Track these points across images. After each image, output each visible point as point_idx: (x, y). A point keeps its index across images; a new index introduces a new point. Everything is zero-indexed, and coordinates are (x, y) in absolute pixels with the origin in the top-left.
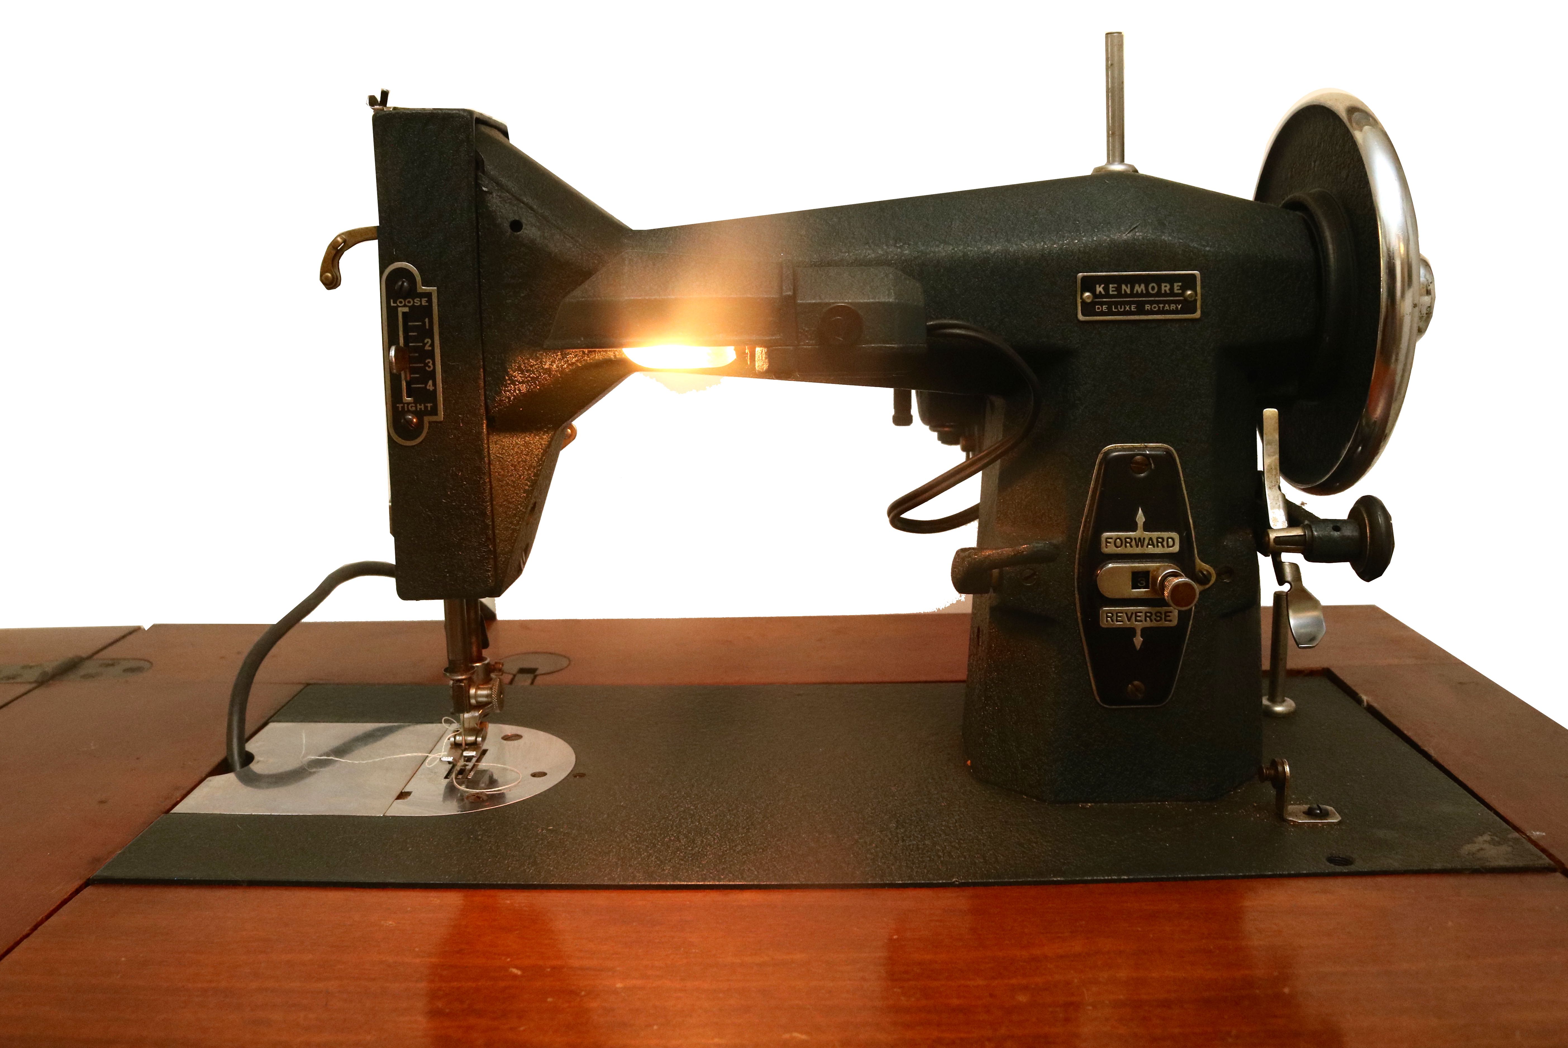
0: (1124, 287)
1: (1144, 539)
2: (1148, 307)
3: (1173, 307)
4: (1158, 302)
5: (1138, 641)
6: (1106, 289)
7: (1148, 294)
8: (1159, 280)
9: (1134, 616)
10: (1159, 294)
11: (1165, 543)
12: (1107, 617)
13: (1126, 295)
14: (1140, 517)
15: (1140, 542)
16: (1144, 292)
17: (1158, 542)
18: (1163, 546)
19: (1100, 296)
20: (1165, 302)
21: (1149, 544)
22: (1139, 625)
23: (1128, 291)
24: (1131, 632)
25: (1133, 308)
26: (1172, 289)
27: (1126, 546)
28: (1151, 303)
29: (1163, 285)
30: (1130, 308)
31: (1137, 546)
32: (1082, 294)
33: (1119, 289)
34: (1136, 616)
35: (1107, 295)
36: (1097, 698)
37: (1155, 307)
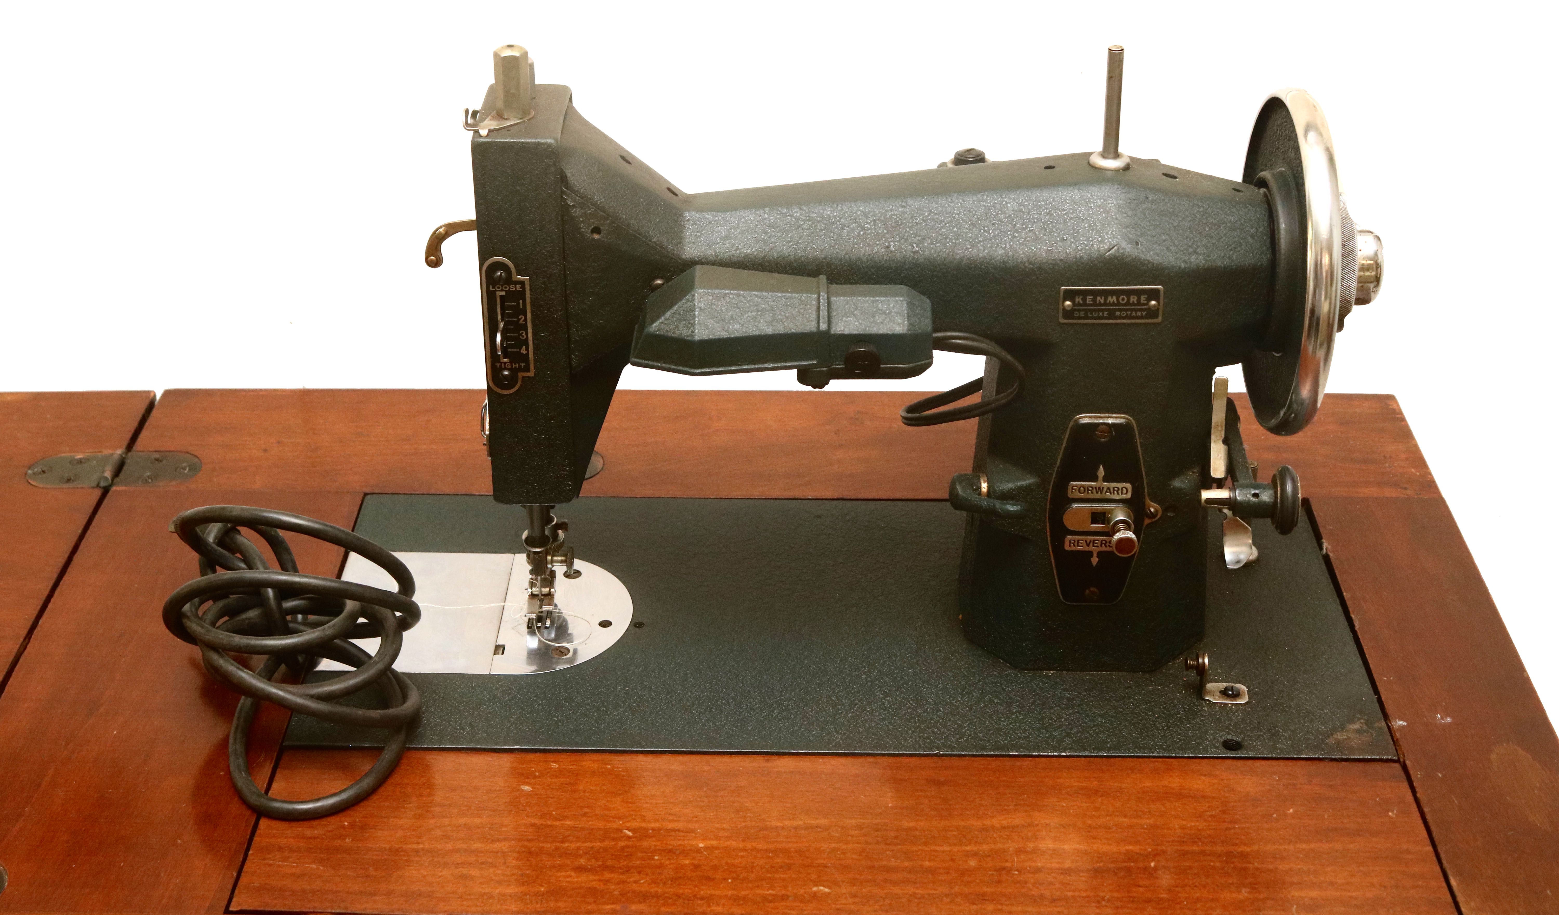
0: (1099, 298)
1: (1103, 487)
2: (1118, 313)
3: (1139, 313)
4: (1126, 310)
5: (1095, 560)
6: (1084, 300)
7: (1118, 304)
8: (1129, 293)
9: (1092, 543)
10: (1128, 303)
11: (1120, 492)
12: (1070, 542)
13: (1100, 304)
14: (1101, 472)
15: (1100, 490)
16: (1116, 302)
17: (1114, 490)
18: (1118, 494)
19: (1079, 305)
20: (1132, 310)
21: (1106, 492)
22: (1095, 550)
23: (1102, 301)
24: (1089, 554)
25: (1106, 314)
26: (1139, 300)
27: (1088, 493)
28: (1121, 310)
29: (1132, 297)
30: (1103, 314)
31: (1097, 492)
32: (1064, 303)
33: (1094, 300)
34: (1094, 543)
35: (1085, 304)
36: (1061, 597)
37: (1124, 314)
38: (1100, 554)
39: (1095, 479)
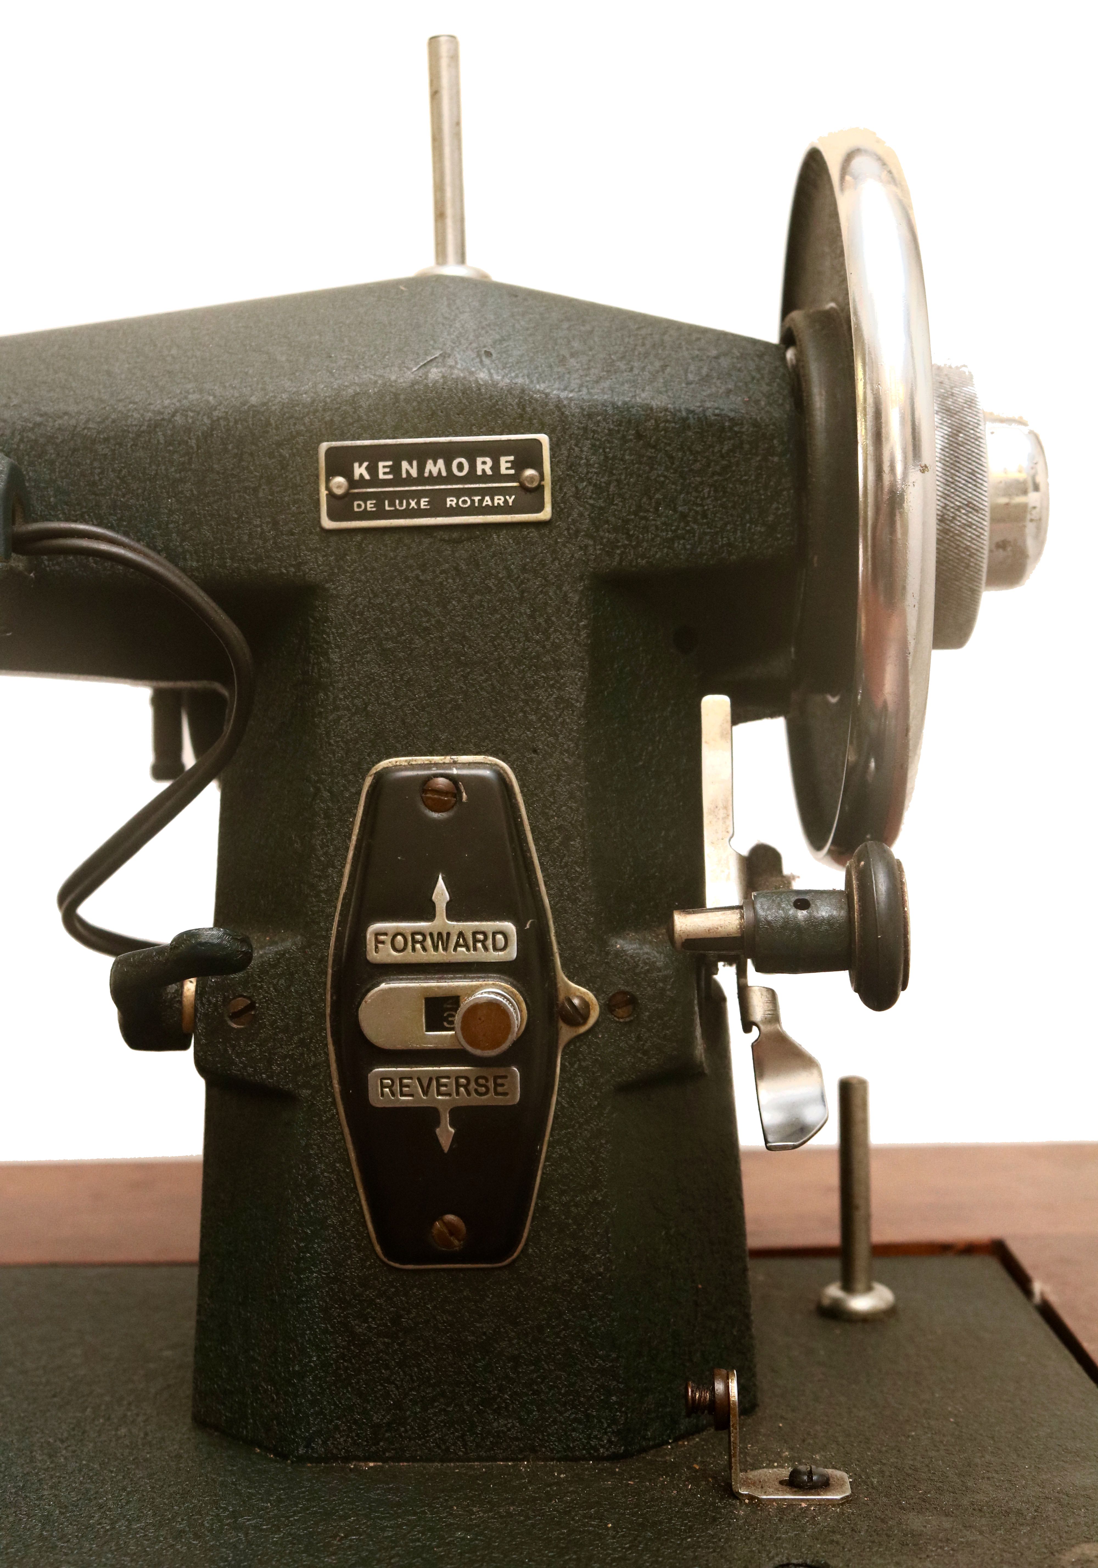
0: (405, 465)
1: (448, 934)
2: (451, 502)
3: (499, 500)
4: (471, 493)
5: (446, 1133)
6: (373, 470)
7: (451, 478)
8: (472, 452)
9: (434, 1083)
10: (472, 476)
11: (490, 942)
12: (383, 1086)
13: (410, 481)
14: (441, 893)
15: (442, 939)
16: (444, 474)
17: (475, 941)
18: (486, 948)
19: (362, 482)
20: (483, 492)
21: (457, 945)
22: (445, 1104)
23: (414, 473)
24: (429, 1116)
25: (424, 503)
26: (496, 467)
27: (414, 949)
28: (457, 494)
29: (479, 460)
30: (418, 503)
31: (436, 948)
32: (328, 481)
33: (396, 469)
34: (439, 1085)
35: (375, 481)
36: (378, 1248)
37: (465, 502)
38: (458, 1115)
39: (427, 912)
